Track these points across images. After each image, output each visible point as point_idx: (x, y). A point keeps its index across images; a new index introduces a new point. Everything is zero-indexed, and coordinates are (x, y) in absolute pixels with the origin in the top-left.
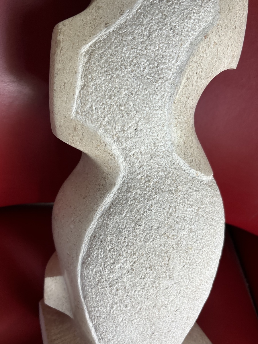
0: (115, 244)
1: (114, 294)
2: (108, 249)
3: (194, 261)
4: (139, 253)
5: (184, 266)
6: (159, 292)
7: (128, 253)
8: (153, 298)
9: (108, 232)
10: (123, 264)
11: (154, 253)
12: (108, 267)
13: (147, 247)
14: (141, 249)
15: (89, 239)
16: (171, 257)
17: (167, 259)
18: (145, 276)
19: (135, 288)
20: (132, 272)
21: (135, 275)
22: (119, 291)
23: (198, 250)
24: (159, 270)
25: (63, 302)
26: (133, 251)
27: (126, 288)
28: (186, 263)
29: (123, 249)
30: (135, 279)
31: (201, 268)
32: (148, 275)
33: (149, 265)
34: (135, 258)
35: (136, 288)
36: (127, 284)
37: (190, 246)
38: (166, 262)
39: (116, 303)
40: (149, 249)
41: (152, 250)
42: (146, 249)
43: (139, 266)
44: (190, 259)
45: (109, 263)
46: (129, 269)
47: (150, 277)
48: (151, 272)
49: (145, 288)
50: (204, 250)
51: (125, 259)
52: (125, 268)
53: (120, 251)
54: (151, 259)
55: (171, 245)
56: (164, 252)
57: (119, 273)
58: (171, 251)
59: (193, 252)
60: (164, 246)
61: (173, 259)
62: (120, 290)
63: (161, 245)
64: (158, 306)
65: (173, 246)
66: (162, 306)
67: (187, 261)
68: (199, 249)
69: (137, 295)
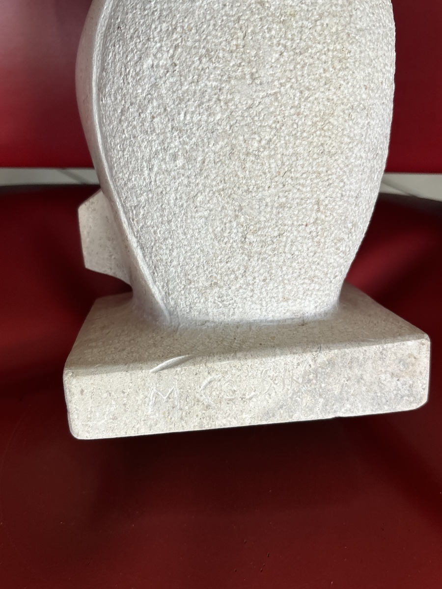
0: (140, 23)
1: (149, 130)
2: (129, 36)
3: (303, 44)
4: (182, 27)
5: (281, 54)
6: (233, 114)
7: (162, 31)
8: (225, 131)
9: (127, 5)
10: (155, 56)
11: (212, 22)
12: (131, 72)
13: (197, 13)
14: (185, 18)
15: (103, 37)
16: (249, 31)
17: (240, 34)
18: (199, 75)
19: (184, 106)
20: (174, 72)
21: (181, 76)
22: (156, 120)
23: (310, 21)
24: (226, 61)
25: (110, 253)
26: (171, 25)
27: (167, 108)
28: (285, 46)
29: (153, 26)
30: (182, 85)
31: (325, 66)
32: (204, 73)
33: (204, 51)
34: (176, 40)
35: (186, 107)
36: (168, 100)
37: (289, 8)
38: (239, 42)
39: (157, 153)
40: (201, 16)
41: (208, 17)
42: (196, 17)
43: (185, 54)
44: (292, 40)
45: (132, 63)
46: (168, 65)
47: (209, 77)
48: (212, 66)
49: (203, 104)
50: (327, 25)
51: (158, 45)
52: (161, 64)
53: (148, 31)
54: (207, 36)
55: (247, 5)
56: (232, 19)
57: (151, 78)
58: (247, 17)
59: (300, 23)
60: (232, 6)
61: (253, 36)
62: (157, 117)
63: (225, 5)
64: (239, 151)
65: (251, 6)
66: (248, 154)
67: (287, 42)
68: (313, 18)
69: (189, 123)
